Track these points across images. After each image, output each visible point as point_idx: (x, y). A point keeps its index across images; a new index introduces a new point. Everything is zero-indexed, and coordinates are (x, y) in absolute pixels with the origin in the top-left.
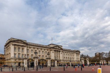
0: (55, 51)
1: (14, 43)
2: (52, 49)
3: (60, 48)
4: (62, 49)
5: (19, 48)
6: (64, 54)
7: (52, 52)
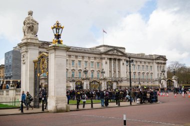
0: (110, 59)
2: (103, 56)
7: (104, 61)
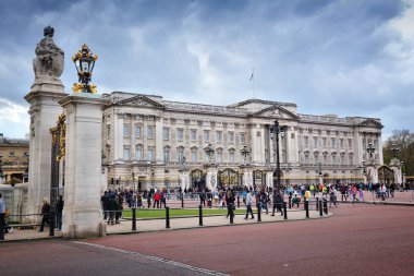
0: (266, 127)
1: (123, 110)
2: (254, 121)
3: (285, 116)
5: (139, 127)
6: (307, 138)
7: (254, 131)
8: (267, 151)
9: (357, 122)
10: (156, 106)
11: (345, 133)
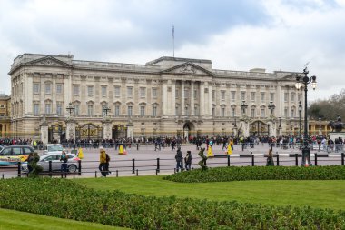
0: (179, 82)
1: (33, 70)
2: (164, 77)
3: (199, 72)
4: (209, 74)
5: (48, 84)
6: (223, 92)
8: (179, 104)
9: (279, 76)
10: (64, 65)
11: (267, 87)
